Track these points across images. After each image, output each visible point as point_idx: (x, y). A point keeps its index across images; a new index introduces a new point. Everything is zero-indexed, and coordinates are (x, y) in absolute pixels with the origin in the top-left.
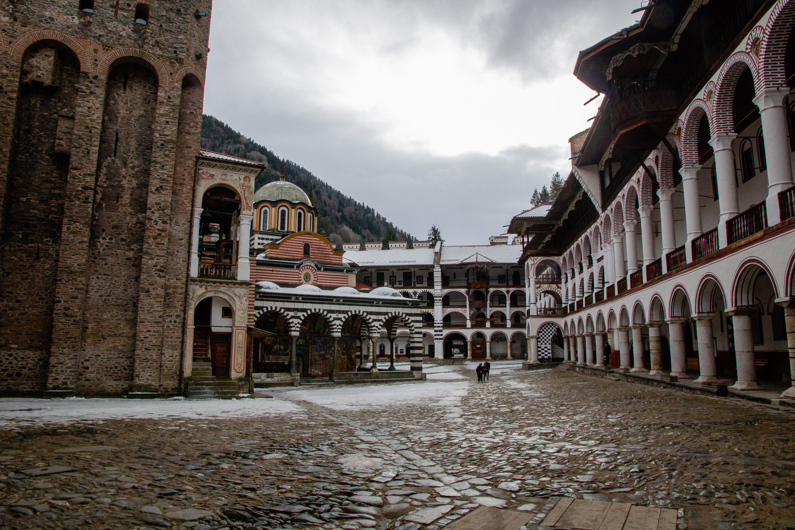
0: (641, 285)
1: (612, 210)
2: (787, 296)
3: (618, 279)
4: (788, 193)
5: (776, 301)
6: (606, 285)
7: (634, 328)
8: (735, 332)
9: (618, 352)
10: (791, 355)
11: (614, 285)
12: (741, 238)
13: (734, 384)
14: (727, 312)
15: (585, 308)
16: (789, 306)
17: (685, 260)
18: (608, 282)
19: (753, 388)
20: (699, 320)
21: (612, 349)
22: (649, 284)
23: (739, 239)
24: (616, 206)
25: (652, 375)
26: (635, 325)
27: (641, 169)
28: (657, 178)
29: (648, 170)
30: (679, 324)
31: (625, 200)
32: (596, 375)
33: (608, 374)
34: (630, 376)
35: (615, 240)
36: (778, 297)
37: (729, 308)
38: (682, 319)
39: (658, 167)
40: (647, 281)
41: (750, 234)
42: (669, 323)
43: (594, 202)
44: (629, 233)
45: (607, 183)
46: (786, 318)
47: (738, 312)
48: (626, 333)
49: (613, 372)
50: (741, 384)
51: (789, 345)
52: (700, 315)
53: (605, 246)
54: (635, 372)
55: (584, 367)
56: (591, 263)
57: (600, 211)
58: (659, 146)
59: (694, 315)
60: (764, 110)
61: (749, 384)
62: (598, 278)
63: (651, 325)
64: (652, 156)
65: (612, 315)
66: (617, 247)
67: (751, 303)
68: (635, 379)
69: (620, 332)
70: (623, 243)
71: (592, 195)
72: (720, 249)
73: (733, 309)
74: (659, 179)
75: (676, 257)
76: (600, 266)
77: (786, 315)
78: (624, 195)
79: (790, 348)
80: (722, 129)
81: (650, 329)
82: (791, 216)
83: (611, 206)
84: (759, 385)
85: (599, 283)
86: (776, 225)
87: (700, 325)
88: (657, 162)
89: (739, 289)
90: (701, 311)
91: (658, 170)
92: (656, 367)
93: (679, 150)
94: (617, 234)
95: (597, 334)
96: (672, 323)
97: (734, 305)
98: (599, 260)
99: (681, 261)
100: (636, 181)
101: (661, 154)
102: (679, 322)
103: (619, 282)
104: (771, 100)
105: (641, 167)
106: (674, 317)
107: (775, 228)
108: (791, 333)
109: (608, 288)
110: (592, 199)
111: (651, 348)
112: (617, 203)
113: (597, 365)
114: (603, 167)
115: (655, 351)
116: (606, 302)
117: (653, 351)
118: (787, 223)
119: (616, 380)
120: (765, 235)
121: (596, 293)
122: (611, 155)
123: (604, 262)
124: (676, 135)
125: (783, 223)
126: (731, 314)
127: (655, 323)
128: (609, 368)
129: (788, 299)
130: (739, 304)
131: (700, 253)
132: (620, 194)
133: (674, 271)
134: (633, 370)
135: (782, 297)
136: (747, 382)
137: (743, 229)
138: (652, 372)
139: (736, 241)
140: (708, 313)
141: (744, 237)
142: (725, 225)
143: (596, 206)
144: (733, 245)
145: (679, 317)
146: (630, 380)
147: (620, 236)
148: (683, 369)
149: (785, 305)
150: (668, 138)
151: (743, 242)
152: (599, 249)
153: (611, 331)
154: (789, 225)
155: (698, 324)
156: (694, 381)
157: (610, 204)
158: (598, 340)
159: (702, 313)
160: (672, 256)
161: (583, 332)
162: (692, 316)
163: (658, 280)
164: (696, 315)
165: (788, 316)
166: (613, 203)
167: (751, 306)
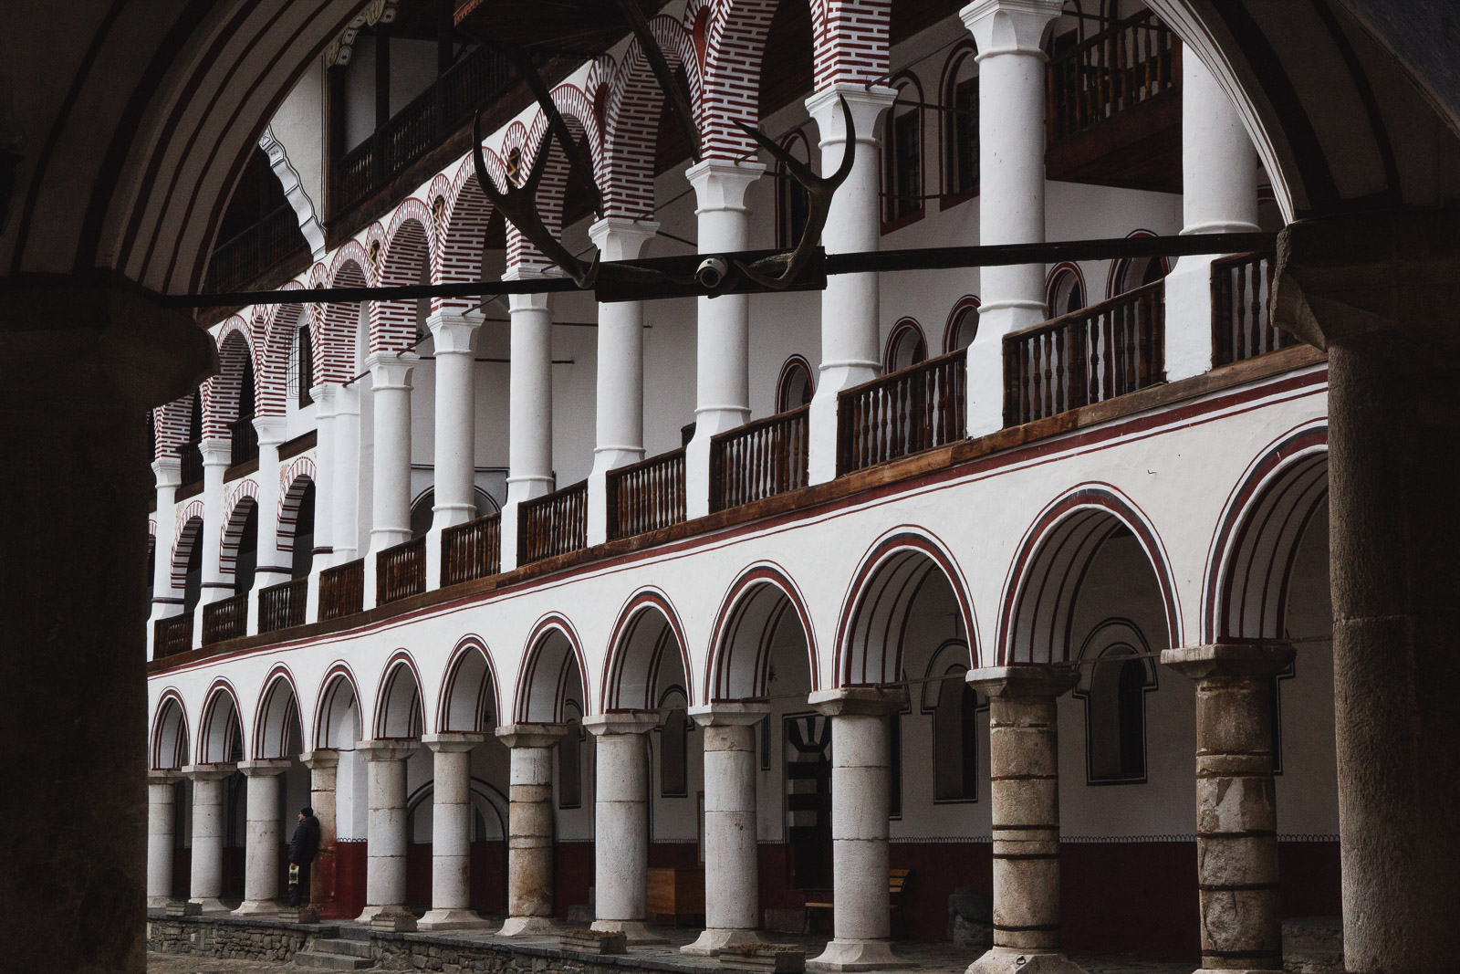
0: (491, 578)
1: (376, 246)
2: (1001, 663)
3: (381, 543)
4: (1031, 341)
5: (971, 676)
6: (320, 564)
7: (444, 747)
8: (836, 772)
9: (358, 850)
10: (997, 849)
11: (358, 566)
12: (883, 458)
13: (821, 950)
14: (818, 705)
15: (199, 654)
16: (1004, 695)
17: (682, 501)
18: (329, 551)
19: (880, 962)
20: (715, 725)
21: (325, 836)
22: (526, 577)
23: (874, 462)
24: (399, 235)
25: (515, 937)
26: (446, 738)
27: (531, 116)
28: (598, 173)
29: (559, 125)
30: (633, 739)
31: (446, 224)
32: (247, 950)
33: (311, 943)
34: (421, 943)
35: (380, 378)
36: (976, 666)
37: (826, 690)
38: (645, 718)
39: (602, 132)
40: (519, 564)
41: (913, 450)
42: (599, 731)
43: (293, 199)
44: (451, 359)
45: (362, 128)
46: (993, 731)
47: (851, 706)
48: (396, 767)
49: (334, 933)
50: (847, 949)
51: (996, 820)
52: (722, 708)
53: (326, 396)
54: (436, 927)
55: (191, 919)
56: (244, 457)
57: (316, 241)
58: (619, 50)
59: (699, 707)
60: (991, 55)
61: (867, 951)
62: (275, 525)
63: (522, 739)
64: (581, 77)
65: (339, 690)
66: (385, 409)
67: (890, 679)
68: (447, 954)
69: (372, 766)
70: (414, 393)
71: (291, 168)
72: (811, 483)
73: (838, 694)
74: (602, 174)
75: (646, 488)
76: (292, 476)
77: (993, 722)
78: (440, 201)
79: (999, 828)
80: (855, 68)
81: (516, 755)
82: (1032, 415)
83: (375, 229)
84: (894, 950)
85: (280, 547)
86: (991, 437)
87: (717, 743)
88: (599, 109)
89: (861, 629)
90: (723, 696)
91: (603, 141)
92: (527, 907)
93: (695, 95)
94: (391, 353)
95: (256, 772)
96: (608, 734)
97: (841, 682)
98: (288, 450)
99: (664, 506)
100: (505, 157)
101: (622, 85)
102: (634, 730)
103: (383, 557)
104: (1012, 30)
105: (536, 106)
106: (618, 711)
107: (985, 445)
108: (1002, 778)
109: (326, 575)
110: (288, 183)
111: (512, 831)
112: (408, 222)
113: (248, 907)
114: (346, 52)
115: (529, 843)
116: (315, 632)
117: (522, 843)
118: (1021, 436)
119: (358, 965)
120: (955, 460)
121: (263, 594)
122: (391, 12)
123: (315, 463)
124: (688, 32)
125: (1009, 434)
126: (828, 711)
127: (539, 730)
128: (315, 918)
129: (1002, 672)
130: (856, 679)
131: (740, 486)
132: (423, 192)
133: (634, 539)
134: (428, 920)
135: (988, 667)
136: (861, 943)
137: (889, 428)
138: (513, 927)
139: (865, 464)
140: (745, 701)
141: (892, 456)
142: (834, 407)
143: (303, 216)
144: (855, 479)
145: (635, 712)
146: (421, 960)
147: (403, 363)
148: (636, 909)
149: (993, 691)
150: (657, 29)
151: (887, 474)
152: (292, 402)
153: (327, 758)
154: (1025, 443)
155: (710, 741)
156: (684, 949)
157: (371, 219)
158: (258, 799)
159: (728, 701)
160: (630, 482)
161: (182, 757)
162: (691, 711)
163: (564, 565)
164: (708, 709)
165: (998, 725)
166: (385, 220)
167: (890, 686)
